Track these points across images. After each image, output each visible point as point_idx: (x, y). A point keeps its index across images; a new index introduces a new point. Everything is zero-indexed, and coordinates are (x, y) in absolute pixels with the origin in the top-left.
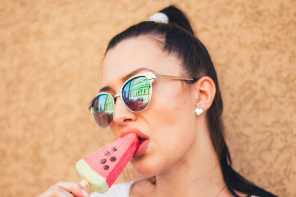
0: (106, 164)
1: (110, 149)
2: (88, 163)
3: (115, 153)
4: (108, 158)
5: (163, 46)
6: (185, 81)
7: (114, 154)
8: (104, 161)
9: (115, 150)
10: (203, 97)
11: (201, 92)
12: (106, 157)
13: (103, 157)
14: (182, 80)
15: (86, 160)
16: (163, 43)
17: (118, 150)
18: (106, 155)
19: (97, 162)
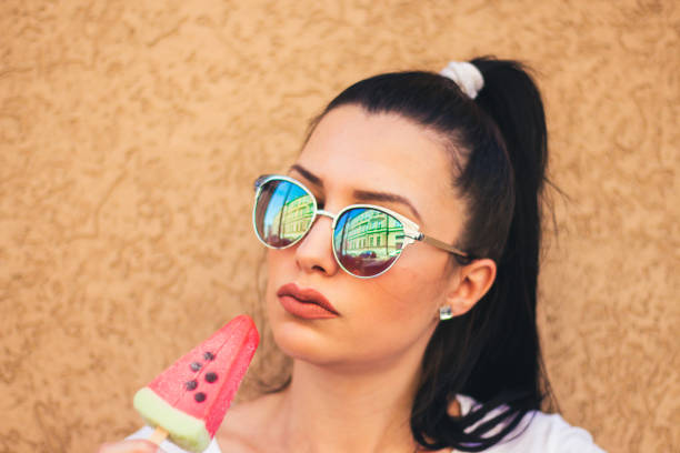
0: (199, 390)
1: (200, 357)
2: (158, 393)
3: (212, 363)
4: (200, 376)
5: (457, 173)
6: (456, 255)
7: (211, 367)
8: (193, 385)
9: (211, 357)
10: (464, 292)
11: (467, 281)
12: (195, 375)
13: (189, 376)
14: (451, 253)
15: (154, 386)
16: (460, 168)
17: (218, 356)
18: (195, 371)
19: (178, 388)
